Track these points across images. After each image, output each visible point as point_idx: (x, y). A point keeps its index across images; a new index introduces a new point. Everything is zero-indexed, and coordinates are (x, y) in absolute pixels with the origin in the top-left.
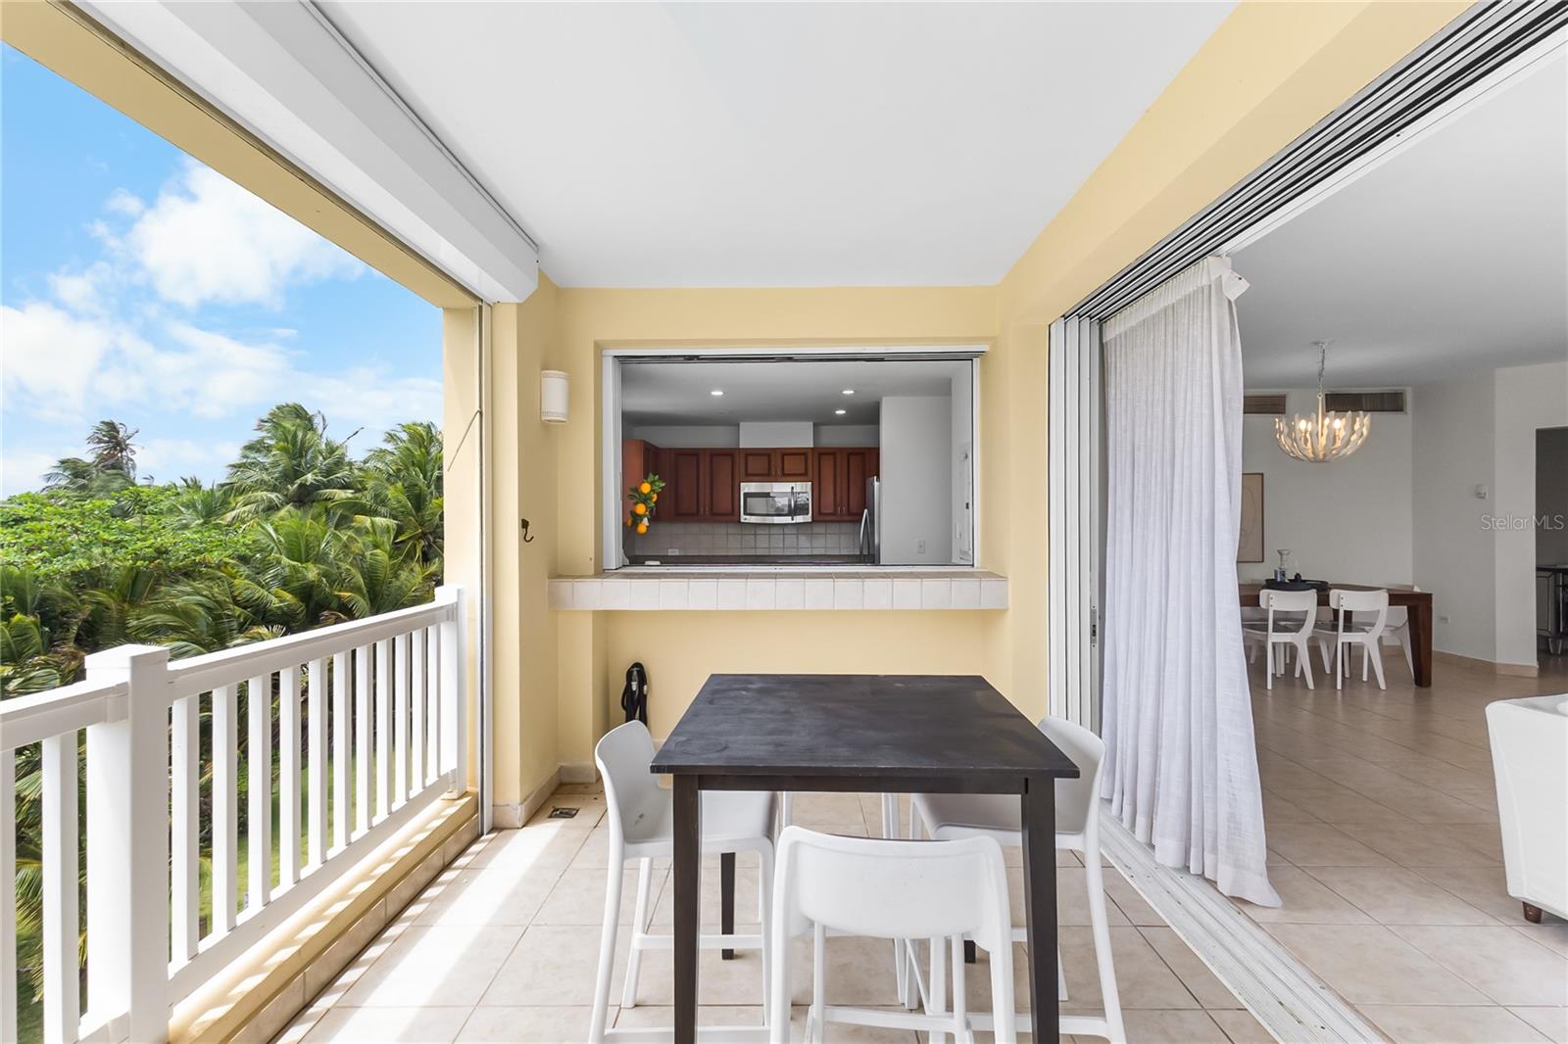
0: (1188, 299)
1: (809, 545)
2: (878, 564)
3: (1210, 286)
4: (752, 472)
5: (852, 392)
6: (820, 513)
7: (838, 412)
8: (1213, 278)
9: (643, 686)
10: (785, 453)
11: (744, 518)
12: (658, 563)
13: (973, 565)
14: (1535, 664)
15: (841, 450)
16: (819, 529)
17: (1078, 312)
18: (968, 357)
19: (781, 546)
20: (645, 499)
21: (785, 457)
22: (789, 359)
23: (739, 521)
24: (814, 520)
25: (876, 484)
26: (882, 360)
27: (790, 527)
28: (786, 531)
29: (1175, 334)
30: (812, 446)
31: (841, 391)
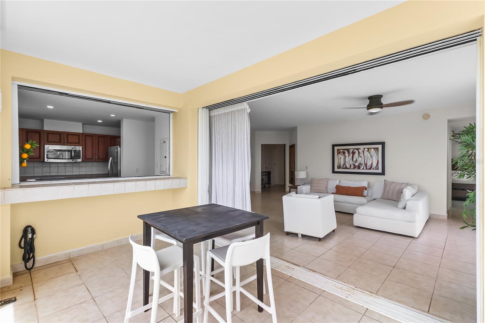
0: (238, 110)
1: (78, 171)
2: (120, 176)
3: (244, 109)
4: (50, 141)
5: (114, 116)
6: (86, 158)
7: (99, 121)
8: (245, 107)
9: (34, 235)
10: (68, 134)
11: (46, 160)
12: (35, 180)
13: (169, 175)
14: (261, 190)
15: (95, 135)
16: (84, 164)
17: (206, 107)
18: (169, 112)
19: (64, 171)
20: (27, 152)
21: (69, 136)
22: (109, 102)
23: (44, 161)
24: (83, 161)
25: (119, 149)
26: (143, 109)
27: (69, 164)
28: (66, 165)
29: (235, 118)
30: (82, 132)
31: (110, 115)
